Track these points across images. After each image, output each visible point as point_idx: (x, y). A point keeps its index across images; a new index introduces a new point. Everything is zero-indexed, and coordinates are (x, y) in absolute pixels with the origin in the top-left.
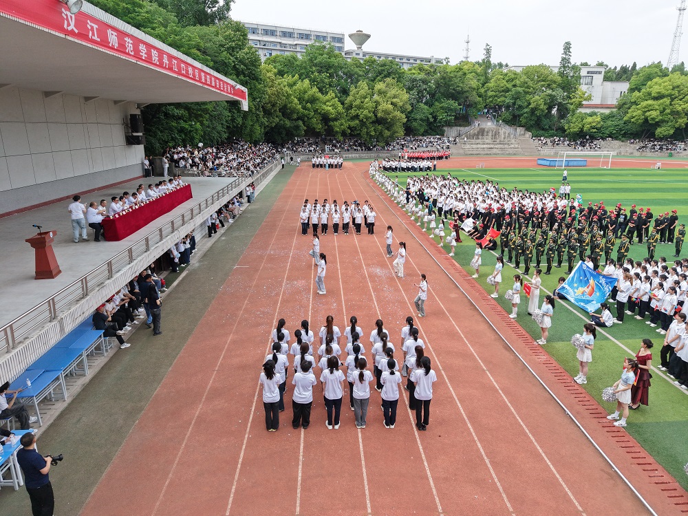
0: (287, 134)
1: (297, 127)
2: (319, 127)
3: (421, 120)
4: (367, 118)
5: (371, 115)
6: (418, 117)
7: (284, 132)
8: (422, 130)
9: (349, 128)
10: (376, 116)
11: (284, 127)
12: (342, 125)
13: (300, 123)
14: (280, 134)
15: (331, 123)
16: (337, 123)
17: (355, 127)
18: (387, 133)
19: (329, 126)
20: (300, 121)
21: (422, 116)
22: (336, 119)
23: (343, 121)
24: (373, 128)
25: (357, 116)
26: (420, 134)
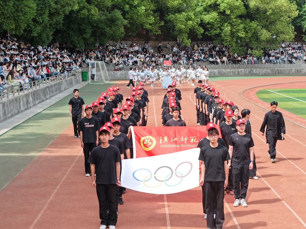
0: (94, 34)
1: (112, 21)
2: (150, 22)
4: (232, 9)
5: (239, 3)
7: (89, 31)
9: (202, 24)
10: (246, 5)
11: (88, 21)
12: (190, 19)
13: (118, 14)
14: (81, 32)
15: (171, 17)
16: (182, 16)
17: (212, 24)
18: (265, 34)
19: (166, 22)
20: (116, 10)
22: (178, 11)
23: (191, 13)
24: (242, 26)
25: (215, 6)
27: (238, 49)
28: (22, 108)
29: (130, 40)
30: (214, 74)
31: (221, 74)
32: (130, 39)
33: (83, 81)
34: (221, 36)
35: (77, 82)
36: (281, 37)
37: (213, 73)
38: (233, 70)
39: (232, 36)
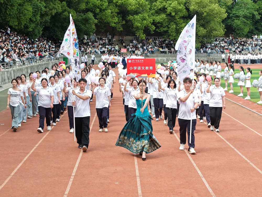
1: (86, 21)
2: (115, 21)
3: (245, 17)
4: (176, 11)
5: (182, 7)
6: (241, 13)
8: (247, 30)
9: (154, 23)
10: (188, 9)
12: (144, 19)
13: (90, 15)
15: (131, 17)
16: (138, 17)
17: (161, 23)
18: (202, 31)
19: (127, 21)
20: (89, 13)
21: (246, 12)
22: (136, 13)
23: (146, 15)
25: (163, 10)
26: (243, 35)
29: (100, 35)
34: (168, 33)
36: (214, 33)
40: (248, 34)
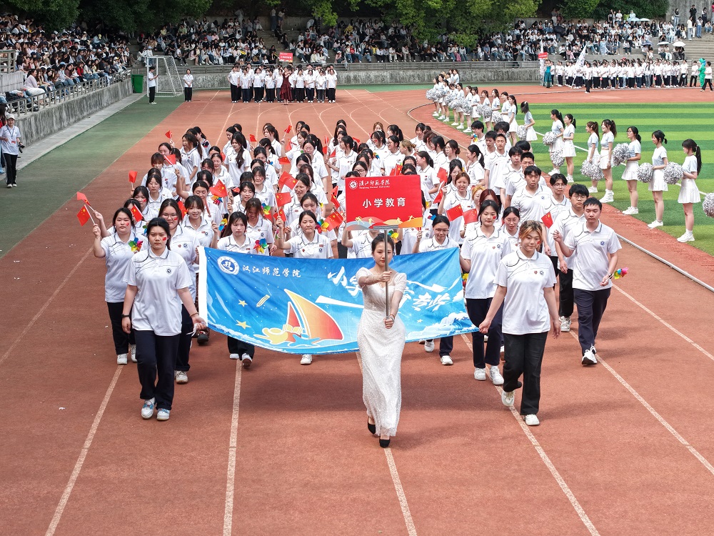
0: (153, 4)
26: (586, 13)
27: (430, 32)
28: (56, 127)
29: (221, 16)
30: (383, 80)
31: (396, 79)
32: (222, 13)
33: (134, 92)
34: (396, 8)
35: (125, 95)
36: (511, 8)
37: (380, 79)
38: (419, 72)
39: (417, 7)
40: (599, 9)
